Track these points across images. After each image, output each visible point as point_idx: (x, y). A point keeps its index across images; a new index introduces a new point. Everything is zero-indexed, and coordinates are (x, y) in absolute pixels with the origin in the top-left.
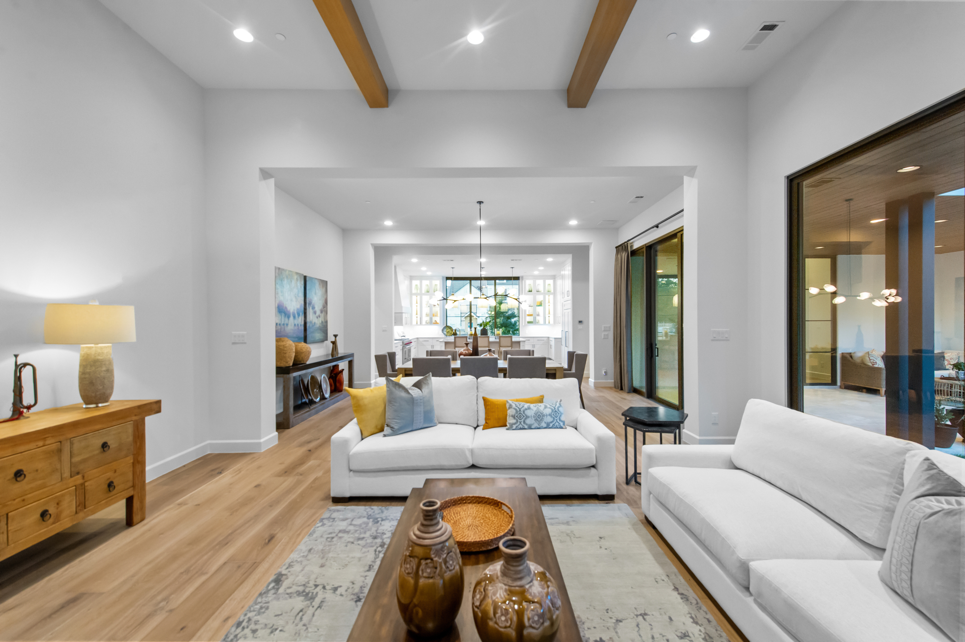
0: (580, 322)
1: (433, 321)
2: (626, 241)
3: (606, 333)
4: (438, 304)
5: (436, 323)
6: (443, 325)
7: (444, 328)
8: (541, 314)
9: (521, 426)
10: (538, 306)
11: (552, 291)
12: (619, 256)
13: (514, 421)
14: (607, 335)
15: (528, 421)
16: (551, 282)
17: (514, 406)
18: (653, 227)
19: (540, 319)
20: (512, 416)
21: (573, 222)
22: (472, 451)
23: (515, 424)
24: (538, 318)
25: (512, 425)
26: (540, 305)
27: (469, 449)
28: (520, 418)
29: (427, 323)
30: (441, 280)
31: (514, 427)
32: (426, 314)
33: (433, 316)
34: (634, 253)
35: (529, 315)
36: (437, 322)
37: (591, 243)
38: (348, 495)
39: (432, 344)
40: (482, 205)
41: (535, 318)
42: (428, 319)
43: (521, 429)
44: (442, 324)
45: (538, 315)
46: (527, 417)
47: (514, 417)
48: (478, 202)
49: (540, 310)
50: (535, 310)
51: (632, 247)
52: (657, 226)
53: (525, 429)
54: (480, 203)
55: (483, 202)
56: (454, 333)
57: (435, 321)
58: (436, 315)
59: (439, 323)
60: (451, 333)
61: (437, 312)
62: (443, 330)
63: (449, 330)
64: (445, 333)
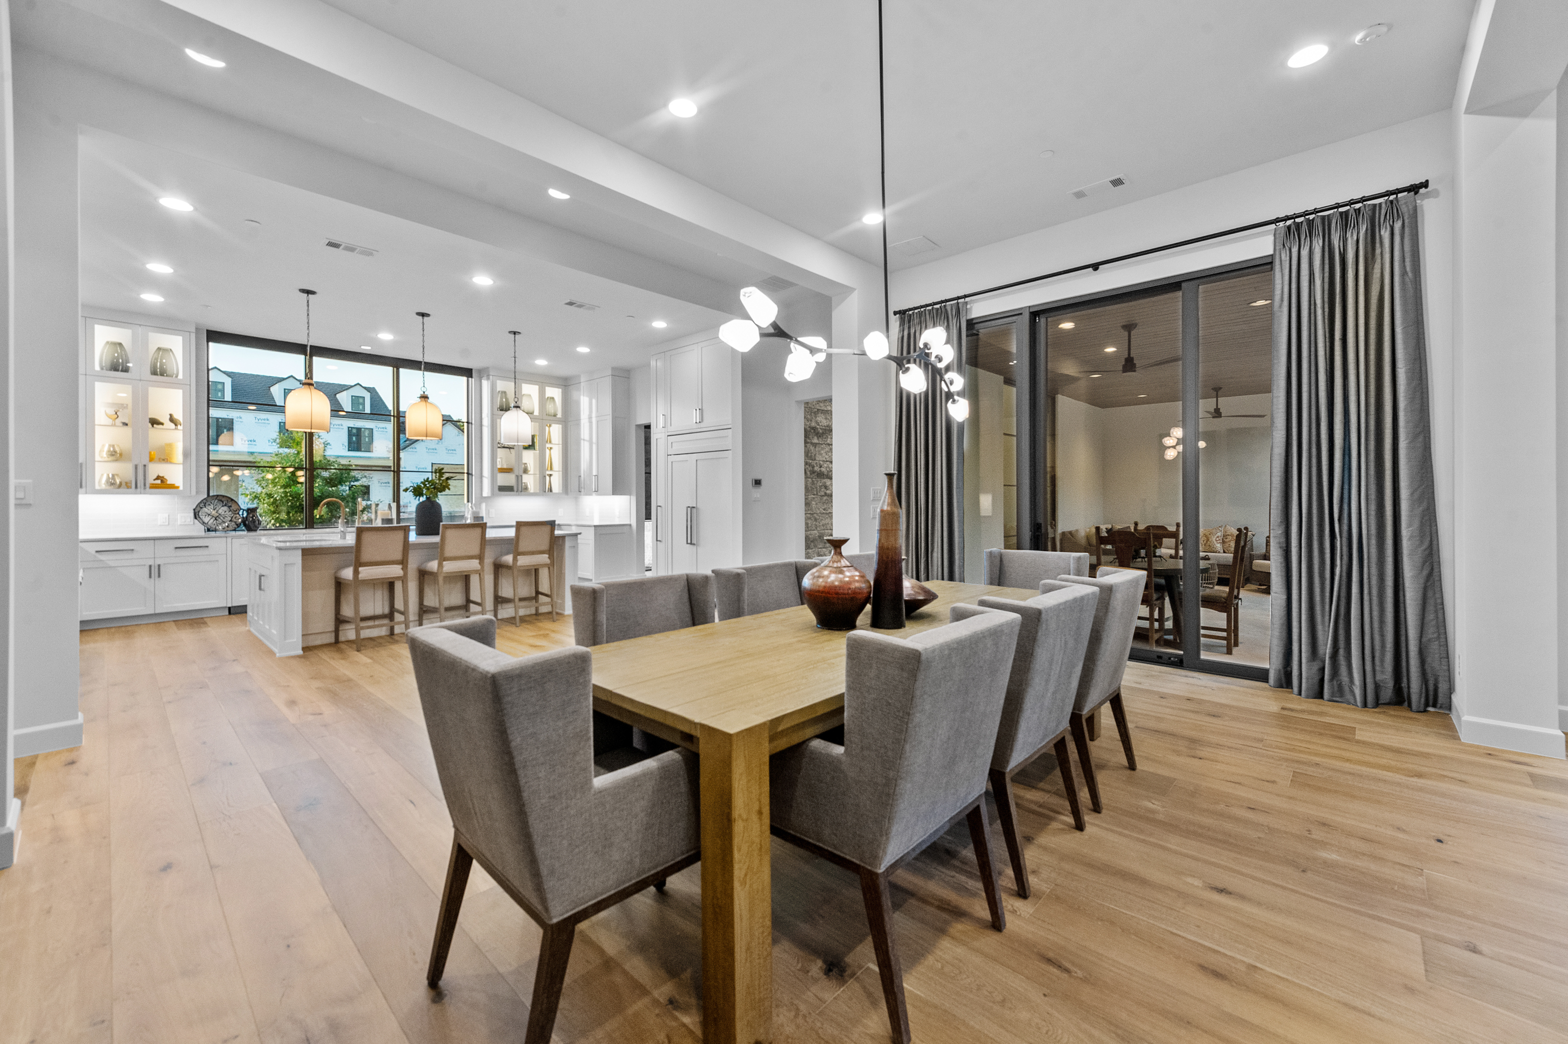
1: (151, 479)
4: (172, 419)
5: (162, 484)
6: (197, 492)
7: (204, 503)
8: (531, 468)
10: (527, 448)
11: (559, 415)
16: (554, 392)
19: (530, 480)
24: (525, 479)
26: (531, 447)
29: (117, 486)
30: (193, 336)
32: (113, 453)
33: (151, 460)
35: (503, 470)
36: (171, 481)
39: (151, 562)
41: (519, 478)
44: (193, 491)
45: (526, 471)
49: (530, 458)
50: (519, 458)
52: (1095, 267)
56: (244, 521)
57: (158, 478)
58: (165, 459)
59: (177, 485)
60: (231, 521)
61: (170, 445)
62: (198, 509)
63: (223, 510)
64: (206, 520)
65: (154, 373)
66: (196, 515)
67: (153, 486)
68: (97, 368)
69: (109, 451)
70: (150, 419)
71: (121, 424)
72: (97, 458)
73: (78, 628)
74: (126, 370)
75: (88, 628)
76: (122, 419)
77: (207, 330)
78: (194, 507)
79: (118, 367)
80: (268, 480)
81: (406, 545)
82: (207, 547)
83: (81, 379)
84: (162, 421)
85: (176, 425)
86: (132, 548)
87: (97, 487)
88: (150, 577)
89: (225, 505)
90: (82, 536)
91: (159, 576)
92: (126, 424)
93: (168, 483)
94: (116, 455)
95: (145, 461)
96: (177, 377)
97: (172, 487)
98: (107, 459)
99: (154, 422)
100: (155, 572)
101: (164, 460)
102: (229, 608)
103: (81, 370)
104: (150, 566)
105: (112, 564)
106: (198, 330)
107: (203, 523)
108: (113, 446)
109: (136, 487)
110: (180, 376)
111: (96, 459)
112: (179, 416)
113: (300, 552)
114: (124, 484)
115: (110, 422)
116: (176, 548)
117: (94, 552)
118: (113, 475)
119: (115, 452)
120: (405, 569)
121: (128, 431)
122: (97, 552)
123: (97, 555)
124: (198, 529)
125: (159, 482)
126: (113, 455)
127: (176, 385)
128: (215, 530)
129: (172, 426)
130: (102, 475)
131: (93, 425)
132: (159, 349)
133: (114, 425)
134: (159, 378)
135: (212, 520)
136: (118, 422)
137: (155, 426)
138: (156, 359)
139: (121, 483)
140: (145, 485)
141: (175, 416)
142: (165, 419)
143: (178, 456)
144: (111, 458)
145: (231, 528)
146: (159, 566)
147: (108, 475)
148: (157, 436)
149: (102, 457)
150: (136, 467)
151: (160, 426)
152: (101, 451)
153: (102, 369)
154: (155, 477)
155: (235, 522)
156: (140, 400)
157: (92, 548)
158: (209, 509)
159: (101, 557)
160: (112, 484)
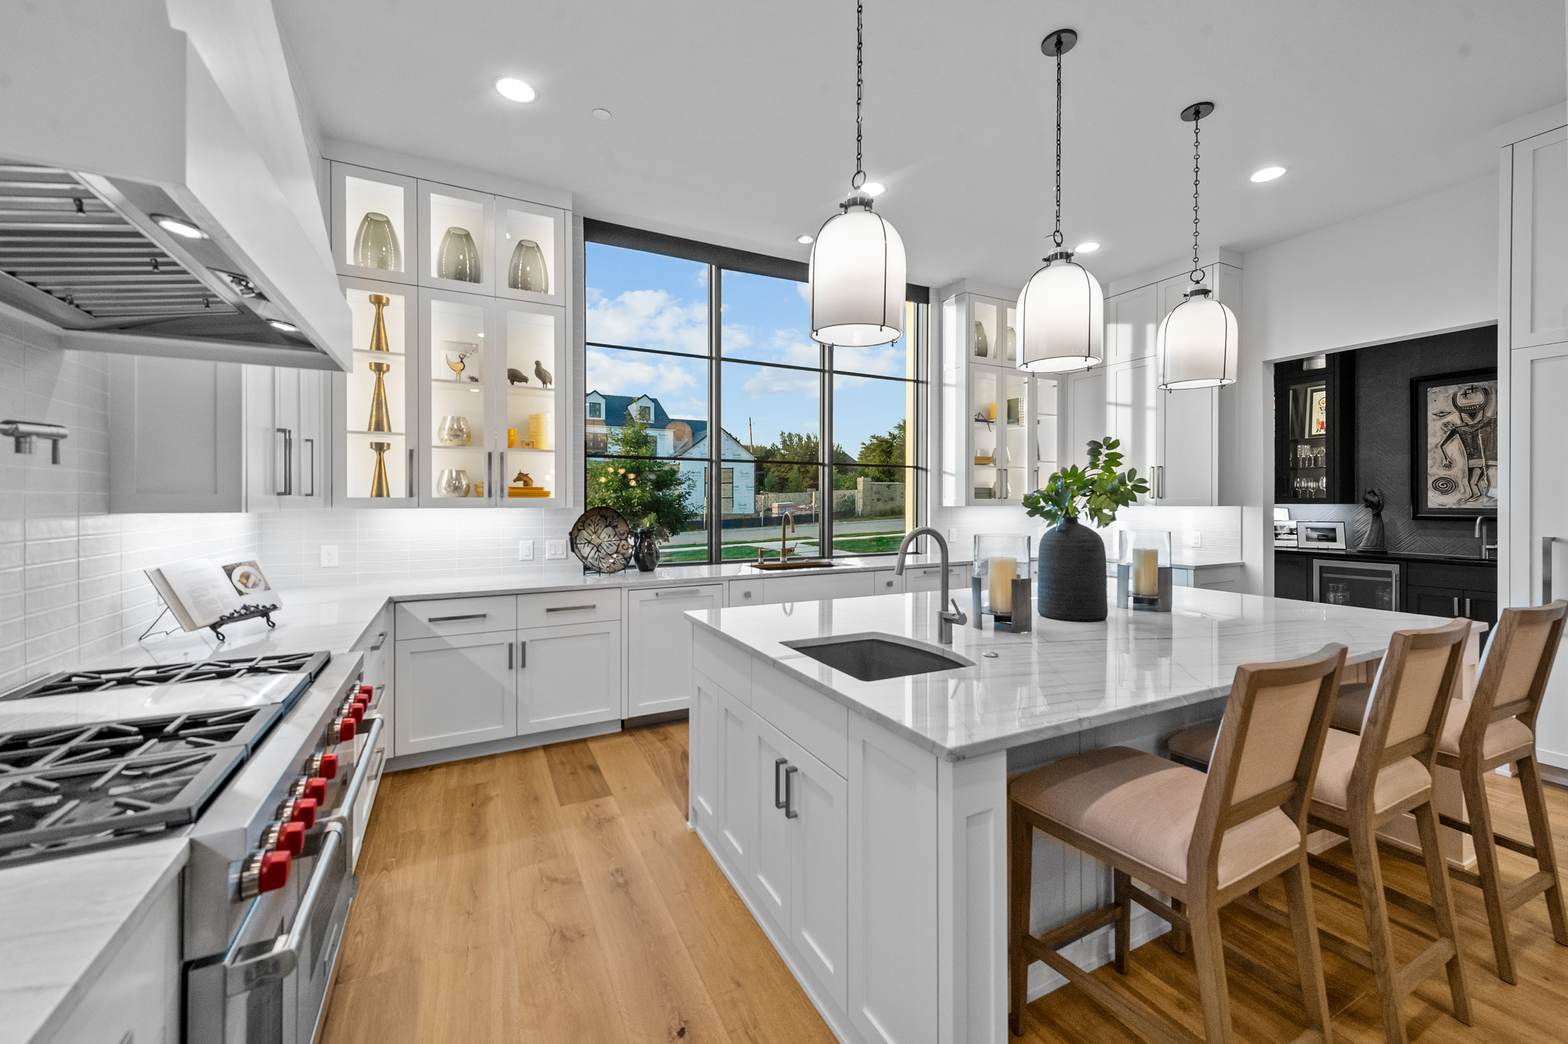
1: (510, 479)
5: (526, 488)
6: (574, 501)
7: (581, 524)
29: (463, 492)
30: (567, 228)
32: (457, 432)
35: (980, 461)
36: (538, 482)
39: (512, 640)
41: (1002, 474)
42: (475, 466)
44: (568, 501)
56: (634, 552)
57: (521, 477)
58: (530, 444)
59: (546, 490)
60: (617, 552)
61: (537, 418)
62: (576, 533)
63: (606, 534)
64: (586, 550)
65: (514, 285)
66: (574, 546)
67: (514, 493)
68: (434, 273)
69: (452, 429)
70: (510, 370)
71: (469, 380)
72: (435, 441)
74: (476, 278)
76: (472, 370)
77: (584, 218)
78: (571, 530)
79: (465, 272)
80: (601, 483)
82: (594, 607)
84: (525, 374)
85: (544, 383)
86: (482, 613)
87: (435, 494)
88: (511, 667)
89: (609, 525)
91: (524, 665)
92: (474, 379)
93: (534, 485)
94: (461, 436)
95: (503, 446)
96: (546, 291)
97: (541, 493)
98: (448, 443)
99: (515, 377)
100: (517, 656)
101: (528, 444)
102: (623, 721)
104: (511, 646)
105: (455, 643)
107: (583, 559)
108: (458, 420)
109: (490, 495)
110: (551, 291)
111: (433, 444)
112: (549, 366)
114: (472, 488)
115: (452, 375)
116: (549, 610)
117: (426, 622)
118: (458, 472)
119: (461, 430)
121: (478, 391)
122: (431, 620)
123: (432, 626)
124: (577, 571)
125: (520, 484)
126: (458, 436)
127: (545, 307)
128: (599, 571)
129: (539, 383)
130: (443, 472)
131: (429, 382)
132: (521, 243)
133: (458, 381)
134: (521, 294)
135: (593, 552)
136: (464, 376)
137: (515, 383)
138: (517, 266)
139: (468, 486)
140: (502, 490)
141: (544, 366)
142: (529, 372)
143: (549, 437)
144: (456, 441)
145: (618, 566)
146: (524, 644)
147: (451, 472)
148: (520, 402)
149: (442, 440)
150: (489, 457)
151: (523, 384)
152: (441, 429)
153: (441, 275)
154: (516, 476)
155: (623, 554)
156: (496, 334)
157: (424, 613)
158: (589, 533)
159: (439, 630)
160: (456, 489)
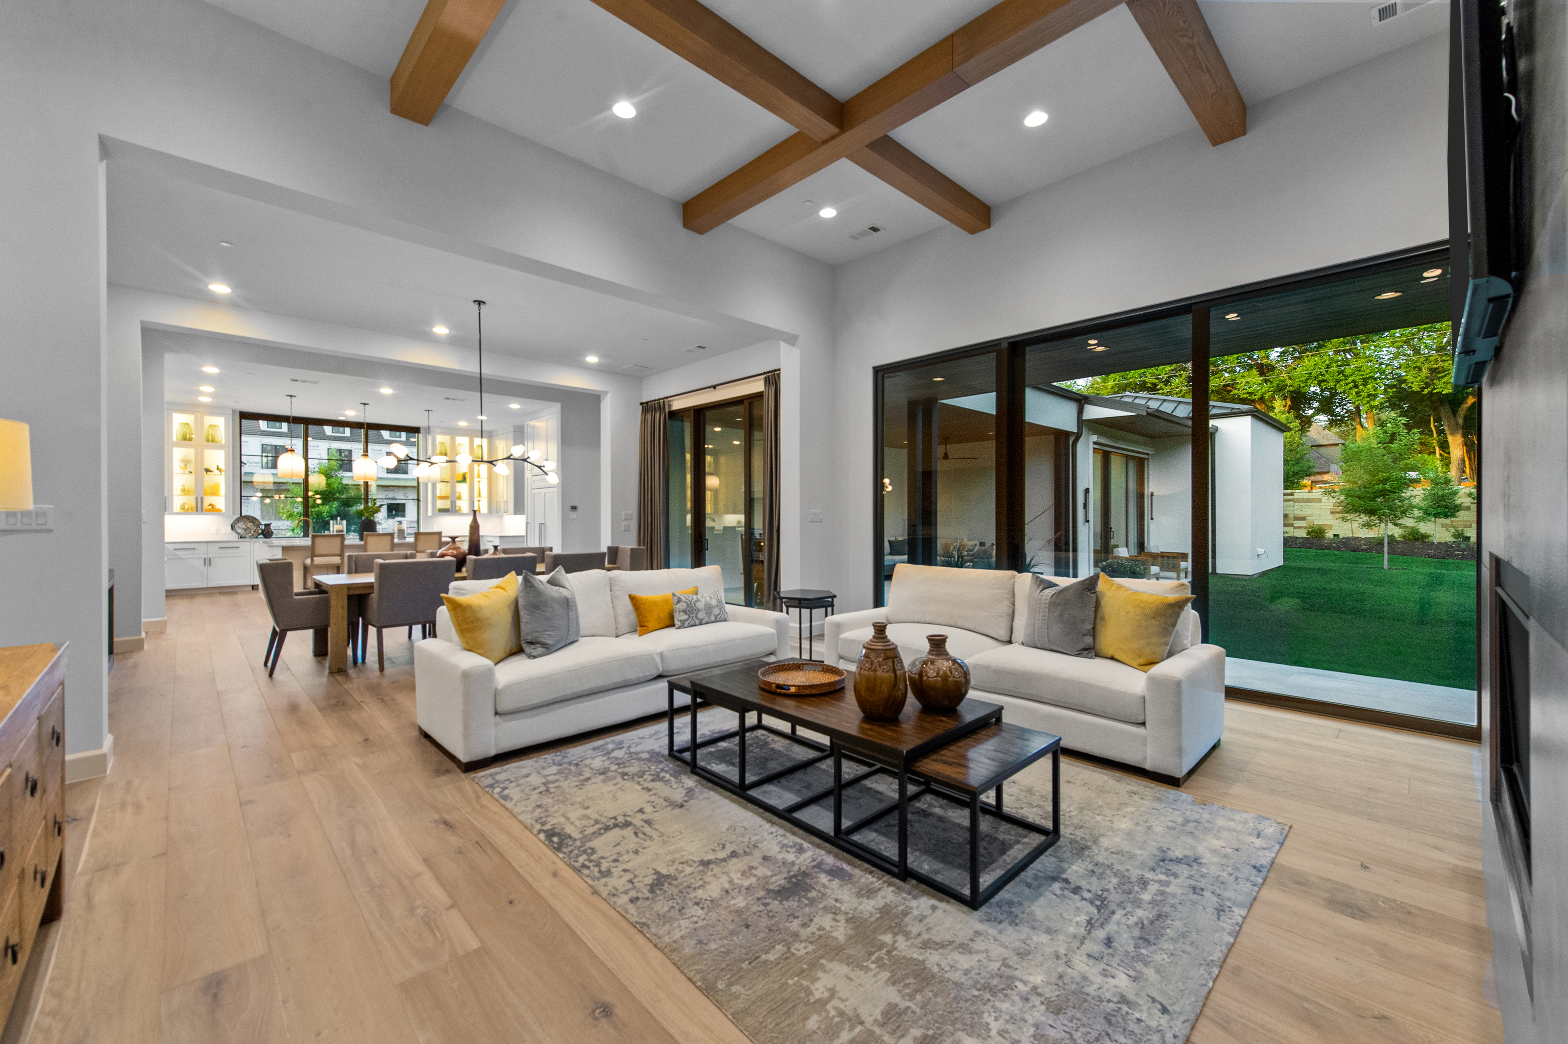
0: (574, 508)
1: (206, 506)
2: (662, 397)
3: (627, 523)
4: (218, 469)
5: (213, 510)
6: (234, 514)
7: (238, 520)
9: (693, 622)
10: (460, 482)
11: (485, 458)
12: (649, 417)
13: (686, 617)
14: (629, 526)
15: (700, 616)
17: (684, 599)
18: (710, 387)
19: (463, 504)
20: (683, 611)
21: (592, 359)
22: (661, 655)
23: (687, 620)
24: (459, 503)
25: (683, 622)
26: (464, 479)
27: (657, 654)
28: (691, 612)
29: (185, 511)
30: (231, 417)
31: (687, 623)
32: (184, 490)
33: (206, 494)
34: (675, 415)
35: (442, 498)
36: (217, 507)
37: (607, 393)
38: (493, 752)
39: (205, 556)
40: (482, 307)
41: (453, 503)
42: (191, 501)
43: (692, 626)
44: (231, 514)
45: (459, 498)
46: (699, 611)
47: (685, 611)
48: (475, 301)
49: (463, 489)
50: (453, 489)
51: (670, 406)
52: (714, 387)
53: (696, 625)
54: (480, 303)
55: (484, 303)
56: (263, 531)
57: (210, 505)
58: (215, 493)
59: (221, 509)
60: (255, 531)
61: (217, 485)
62: (234, 524)
63: (250, 525)
64: (239, 531)
65: (208, 441)
66: (233, 527)
67: (207, 511)
68: (175, 439)
69: (181, 489)
70: (205, 469)
71: (188, 473)
72: (175, 493)
73: (164, 594)
74: (190, 440)
75: (171, 594)
76: (189, 469)
77: (239, 412)
78: (232, 523)
79: (186, 439)
81: (343, 547)
82: (239, 547)
83: (166, 446)
84: (212, 470)
85: (220, 472)
86: (194, 548)
87: (175, 511)
88: (205, 566)
89: (251, 522)
90: (167, 540)
91: (210, 566)
92: (191, 472)
94: (185, 492)
95: (202, 495)
96: (221, 443)
97: (219, 510)
98: (180, 494)
99: (207, 471)
100: (208, 562)
101: (213, 494)
103: (166, 441)
104: (205, 559)
105: (183, 557)
106: (234, 411)
107: (237, 533)
108: (184, 486)
109: (197, 511)
110: (223, 442)
112: (222, 467)
113: (281, 549)
114: (190, 509)
115: (182, 471)
116: (221, 548)
117: (173, 550)
118: (184, 504)
120: (342, 559)
121: (192, 476)
122: (175, 549)
123: (175, 551)
124: (234, 537)
125: (210, 508)
127: (220, 447)
128: (244, 537)
129: (218, 472)
130: (178, 504)
131: (172, 473)
132: (211, 425)
133: (184, 473)
134: (211, 444)
135: (242, 531)
136: (187, 471)
137: (208, 473)
138: (209, 433)
139: (188, 509)
140: (202, 510)
142: (214, 468)
143: (222, 491)
144: (183, 494)
145: (254, 535)
146: (210, 559)
147: (181, 504)
148: (209, 479)
149: (178, 493)
150: (197, 498)
151: (211, 473)
152: (177, 489)
153: (178, 440)
154: (208, 505)
155: (257, 532)
156: (200, 457)
157: (172, 547)
158: (241, 525)
159: (177, 552)
160: (183, 509)
